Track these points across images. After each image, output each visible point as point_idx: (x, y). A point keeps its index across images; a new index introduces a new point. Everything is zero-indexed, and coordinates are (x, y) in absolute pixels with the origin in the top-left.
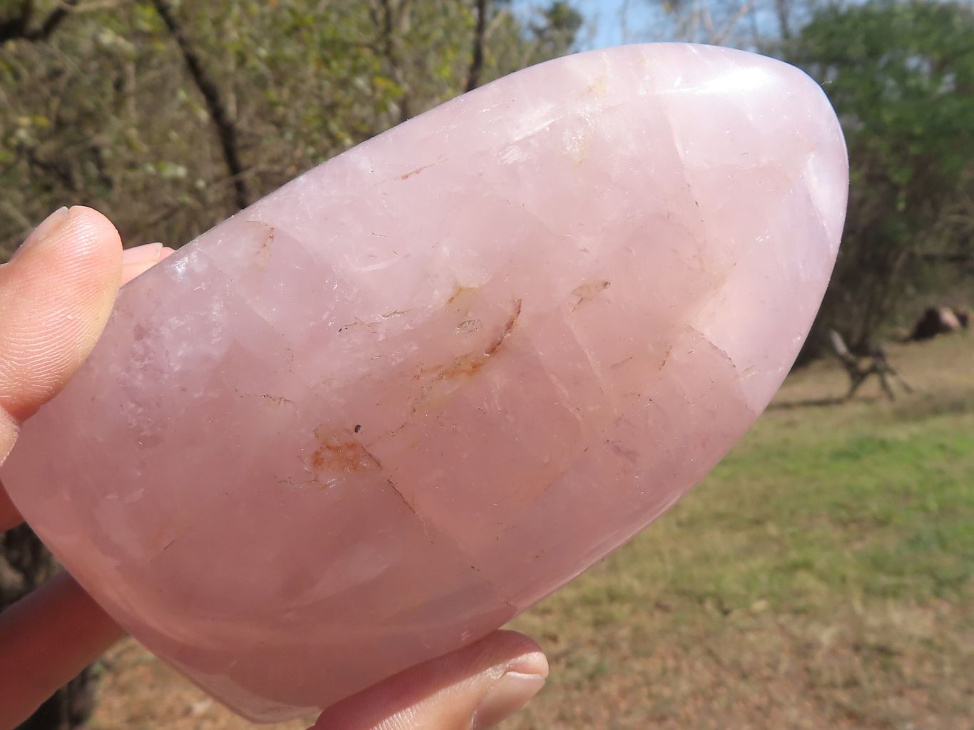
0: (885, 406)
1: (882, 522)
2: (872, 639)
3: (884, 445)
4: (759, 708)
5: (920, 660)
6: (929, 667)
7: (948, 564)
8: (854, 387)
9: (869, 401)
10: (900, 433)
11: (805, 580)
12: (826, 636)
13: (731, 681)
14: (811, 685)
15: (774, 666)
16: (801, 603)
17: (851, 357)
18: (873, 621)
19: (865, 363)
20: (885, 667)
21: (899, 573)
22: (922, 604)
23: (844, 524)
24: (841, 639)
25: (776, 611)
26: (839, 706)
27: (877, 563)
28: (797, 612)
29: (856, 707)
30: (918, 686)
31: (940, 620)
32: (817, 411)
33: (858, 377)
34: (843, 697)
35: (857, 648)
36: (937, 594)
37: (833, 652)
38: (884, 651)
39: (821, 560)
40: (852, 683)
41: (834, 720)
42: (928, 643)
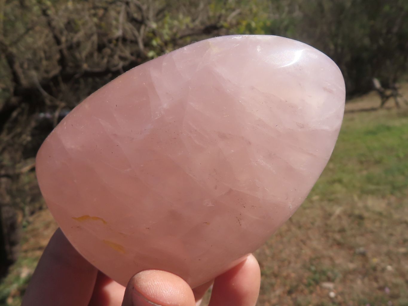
0: (394, 111)
1: (378, 162)
2: (357, 212)
3: (388, 128)
4: (302, 241)
5: (374, 221)
6: (377, 224)
7: (400, 180)
8: (383, 103)
9: (389, 109)
10: (397, 123)
11: (338, 187)
12: (338, 210)
13: (294, 229)
14: (325, 231)
15: (313, 224)
16: (333, 197)
17: (382, 89)
18: (360, 204)
19: (388, 92)
20: (359, 224)
21: (378, 184)
22: (384, 197)
23: (361, 163)
24: (345, 212)
25: (321, 200)
26: (335, 240)
27: (369, 180)
28: (330, 200)
29: (342, 241)
30: (372, 232)
31: (389, 204)
32: (365, 114)
33: (384, 98)
34: (338, 237)
35: (350, 216)
36: (392, 194)
37: (339, 217)
38: (361, 218)
39: (346, 178)
40: (342, 231)
41: (331, 246)
42: (380, 214)
